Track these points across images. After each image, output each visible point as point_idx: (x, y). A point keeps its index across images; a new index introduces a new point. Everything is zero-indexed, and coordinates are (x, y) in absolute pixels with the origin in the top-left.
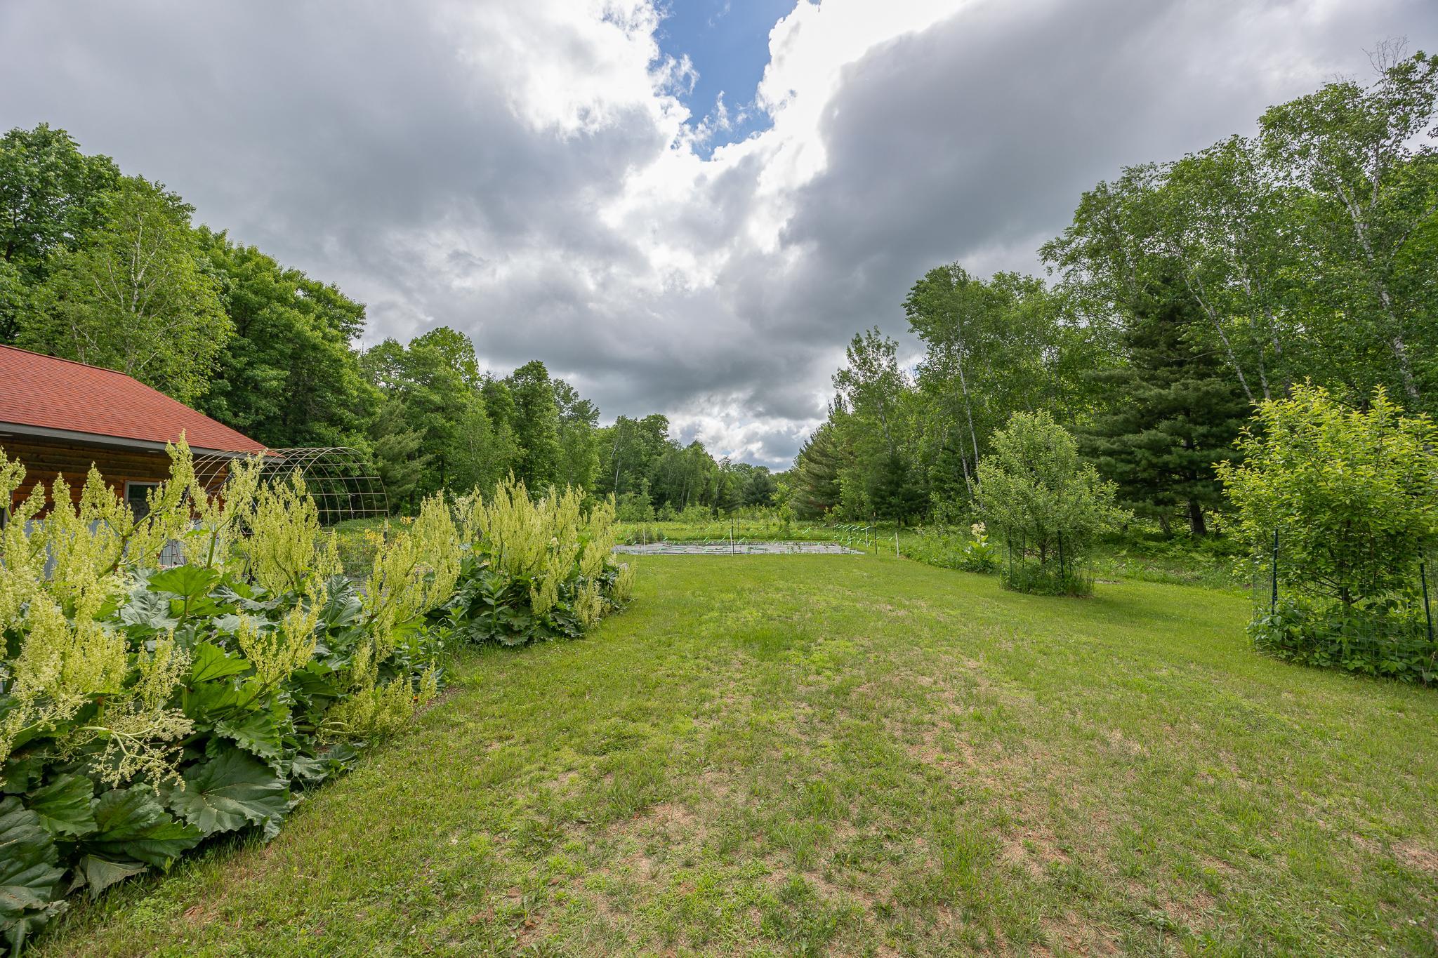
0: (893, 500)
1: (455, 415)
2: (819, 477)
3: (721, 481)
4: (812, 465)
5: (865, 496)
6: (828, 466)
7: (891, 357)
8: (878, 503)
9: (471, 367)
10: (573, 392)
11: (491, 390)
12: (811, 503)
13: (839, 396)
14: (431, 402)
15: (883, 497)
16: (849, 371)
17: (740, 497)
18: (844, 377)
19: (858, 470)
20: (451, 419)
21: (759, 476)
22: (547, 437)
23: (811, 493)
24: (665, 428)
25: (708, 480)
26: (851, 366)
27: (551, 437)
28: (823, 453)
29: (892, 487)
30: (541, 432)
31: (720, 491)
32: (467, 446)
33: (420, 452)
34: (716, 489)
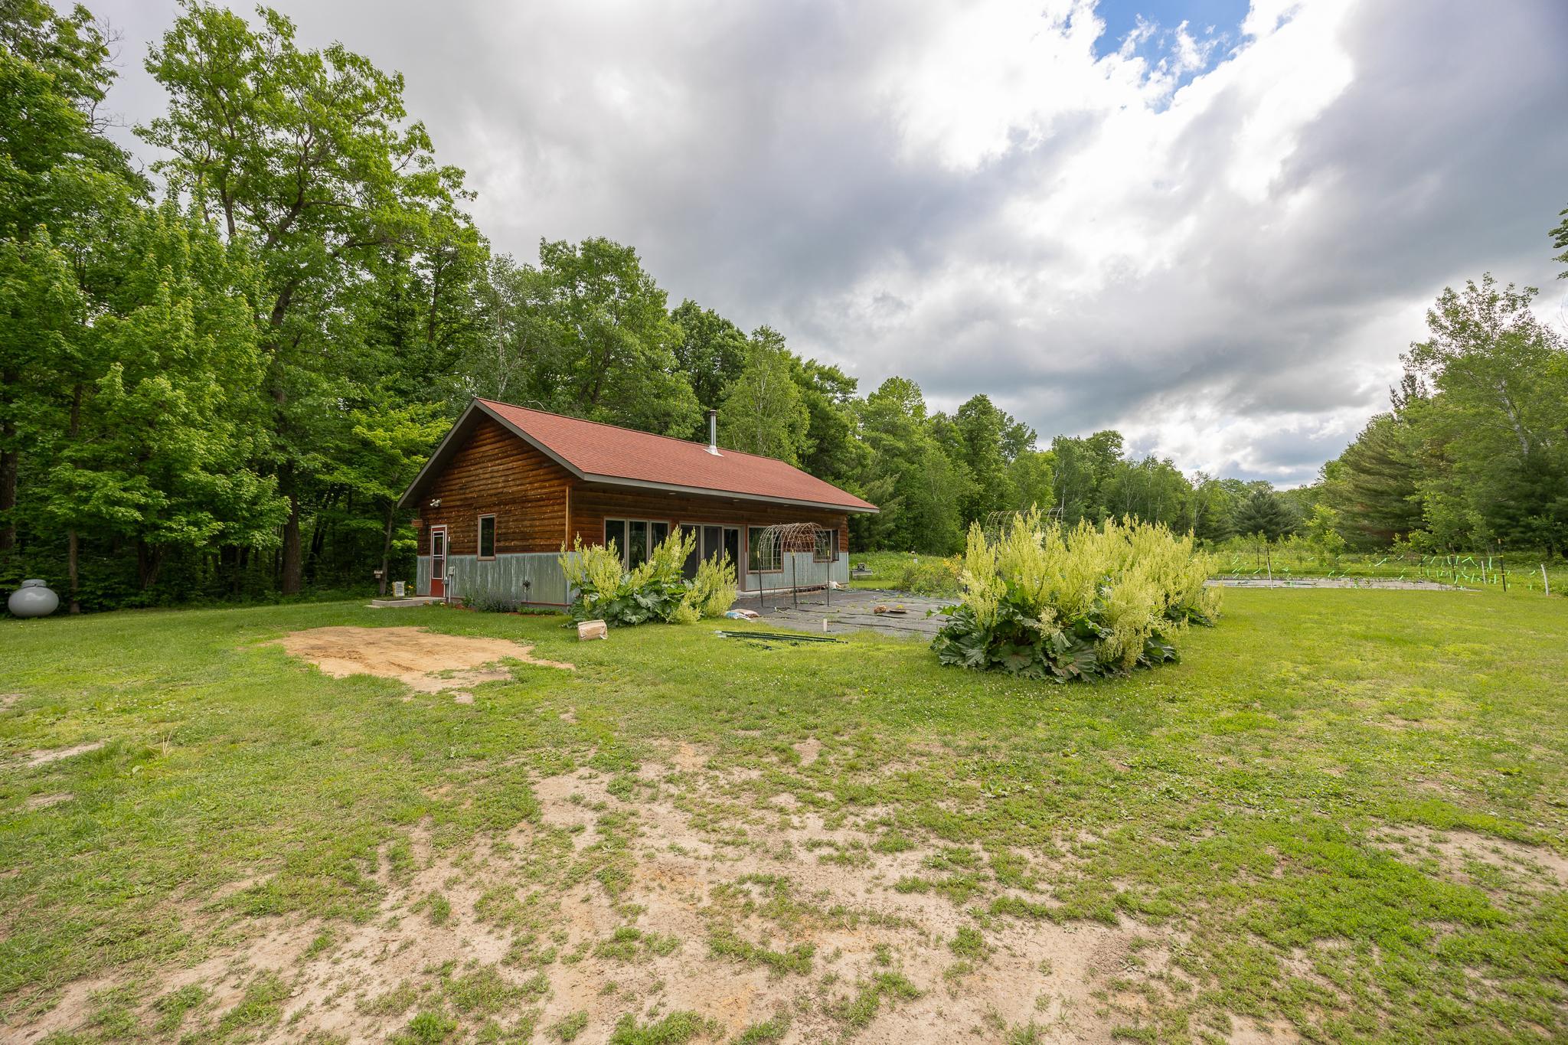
0: (1535, 521)
1: (915, 459)
2: (1378, 494)
3: (1202, 505)
4: (1363, 477)
5: (1474, 517)
6: (1394, 477)
7: (1521, 311)
8: (1501, 526)
9: (920, 409)
10: (1007, 417)
11: (939, 430)
12: (1364, 528)
13: (1411, 379)
14: (898, 449)
15: (1511, 518)
16: (1433, 343)
17: (1230, 523)
18: (1424, 353)
19: (1457, 481)
20: (913, 463)
21: (1261, 494)
22: (994, 471)
23: (1365, 516)
24: (1119, 446)
25: (1183, 504)
26: (1436, 336)
27: (999, 470)
28: (1383, 460)
29: (1533, 503)
30: (989, 465)
31: (1201, 517)
32: (927, 486)
33: (893, 496)
34: (1194, 515)
